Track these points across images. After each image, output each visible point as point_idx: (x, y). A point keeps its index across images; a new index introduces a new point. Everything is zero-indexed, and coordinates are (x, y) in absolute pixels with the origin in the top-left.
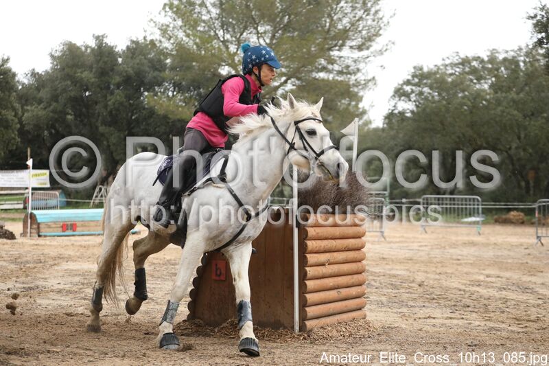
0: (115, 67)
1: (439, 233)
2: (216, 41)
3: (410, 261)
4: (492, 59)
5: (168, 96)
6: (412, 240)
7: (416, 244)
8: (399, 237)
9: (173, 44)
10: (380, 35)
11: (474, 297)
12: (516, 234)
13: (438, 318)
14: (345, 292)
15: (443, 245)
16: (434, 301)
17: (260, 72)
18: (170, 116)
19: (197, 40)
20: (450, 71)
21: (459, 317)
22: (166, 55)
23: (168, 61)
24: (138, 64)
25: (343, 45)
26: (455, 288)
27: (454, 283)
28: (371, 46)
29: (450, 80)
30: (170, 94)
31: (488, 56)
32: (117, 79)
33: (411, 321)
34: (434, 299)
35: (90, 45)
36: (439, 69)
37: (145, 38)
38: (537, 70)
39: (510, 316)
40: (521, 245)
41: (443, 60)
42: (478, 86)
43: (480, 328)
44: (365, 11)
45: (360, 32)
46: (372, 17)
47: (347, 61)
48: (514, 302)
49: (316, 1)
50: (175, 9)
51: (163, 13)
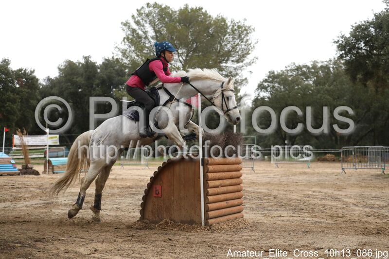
0: (96, 75)
1: (285, 168)
3: (269, 184)
4: (314, 67)
6: (270, 172)
7: (272, 174)
8: (263, 170)
9: (129, 61)
10: (249, 54)
11: (306, 204)
12: (330, 167)
13: (285, 217)
14: (231, 202)
15: (288, 174)
16: (283, 207)
17: (165, 56)
19: (143, 58)
20: (290, 74)
21: (297, 215)
22: (126, 67)
23: (127, 70)
24: (109, 72)
25: (228, 60)
26: (295, 199)
27: (295, 196)
28: (244, 60)
29: (290, 79)
31: (312, 65)
32: (97, 81)
33: (269, 219)
34: (283, 205)
35: (81, 62)
36: (283, 72)
37: (113, 57)
38: (340, 72)
39: (327, 214)
40: (333, 173)
41: (286, 67)
42: (306, 82)
43: (309, 222)
44: (240, 40)
45: (237, 52)
46: (244, 43)
47: (230, 69)
48: (329, 207)
49: (211, 34)
50: (130, 41)
51: (123, 43)
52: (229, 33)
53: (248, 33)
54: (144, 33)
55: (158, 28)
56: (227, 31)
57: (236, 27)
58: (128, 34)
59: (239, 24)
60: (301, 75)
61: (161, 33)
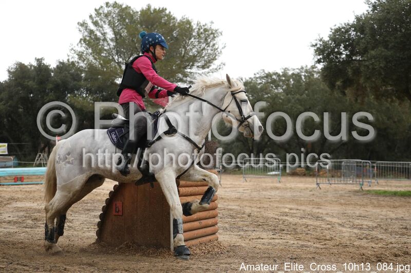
0: (49, 79)
1: (254, 182)
2: (113, 62)
3: (239, 200)
4: (285, 74)
5: (83, 97)
6: (238, 186)
7: (241, 189)
8: (230, 184)
9: (86, 64)
10: (216, 59)
11: (286, 223)
12: (301, 182)
13: (265, 239)
14: (204, 222)
15: (258, 189)
16: (260, 227)
17: (155, 51)
18: (84, 109)
19: (101, 62)
20: (259, 81)
21: (279, 237)
22: (82, 71)
23: (83, 75)
24: (64, 76)
25: (193, 65)
26: (272, 217)
27: (270, 214)
28: (210, 66)
29: (259, 87)
30: (84, 95)
31: (282, 72)
32: (51, 86)
33: (247, 241)
34: (260, 225)
35: (34, 65)
36: (252, 80)
37: (68, 60)
38: (312, 81)
39: (312, 236)
40: (307, 189)
41: (255, 74)
42: (276, 91)
43: (294, 245)
44: (207, 44)
45: (203, 57)
46: (211, 48)
47: (195, 75)
48: (312, 227)
49: (176, 38)
50: (87, 42)
51: (80, 45)
52: (194, 36)
53: (215, 37)
54: (102, 34)
55: (118, 30)
56: (192, 34)
57: (202, 30)
58: (85, 35)
59: (206, 27)
60: (271, 83)
61: (121, 35)
